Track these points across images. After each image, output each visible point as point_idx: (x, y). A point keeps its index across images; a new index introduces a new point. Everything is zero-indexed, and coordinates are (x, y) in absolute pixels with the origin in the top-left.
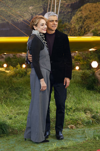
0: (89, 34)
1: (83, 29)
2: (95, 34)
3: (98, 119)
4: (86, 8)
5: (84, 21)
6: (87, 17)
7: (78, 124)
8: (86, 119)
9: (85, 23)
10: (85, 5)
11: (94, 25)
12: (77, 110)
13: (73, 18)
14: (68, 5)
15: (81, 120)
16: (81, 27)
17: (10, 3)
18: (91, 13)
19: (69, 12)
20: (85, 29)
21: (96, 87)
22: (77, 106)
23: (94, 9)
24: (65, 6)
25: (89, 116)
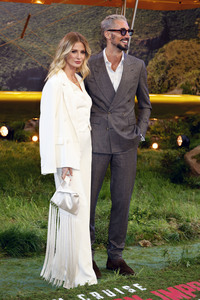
0: (175, 91)
1: (166, 82)
2: (186, 91)
3: (189, 233)
4: (171, 48)
5: (169, 68)
6: (172, 63)
7: (155, 238)
8: (169, 232)
9: (170, 72)
10: (171, 43)
11: (185, 76)
12: (155, 215)
13: (150, 63)
14: (142, 42)
15: (160, 232)
16: (163, 79)
17: (47, 37)
18: (180, 56)
19: (143, 53)
20: (169, 82)
21: (186, 179)
22: (155, 209)
23: (185, 49)
24: (137, 43)
25: (174, 226)
